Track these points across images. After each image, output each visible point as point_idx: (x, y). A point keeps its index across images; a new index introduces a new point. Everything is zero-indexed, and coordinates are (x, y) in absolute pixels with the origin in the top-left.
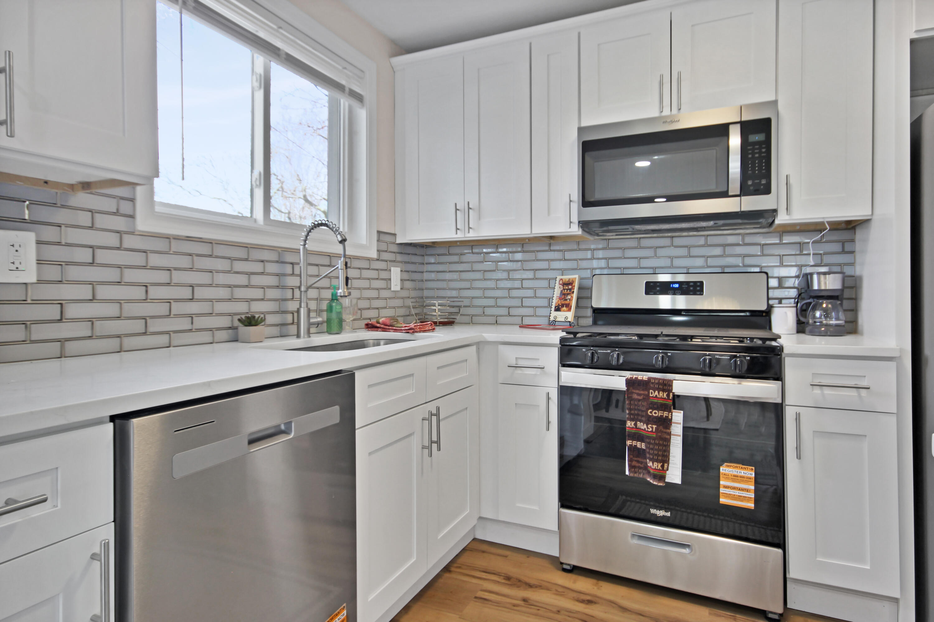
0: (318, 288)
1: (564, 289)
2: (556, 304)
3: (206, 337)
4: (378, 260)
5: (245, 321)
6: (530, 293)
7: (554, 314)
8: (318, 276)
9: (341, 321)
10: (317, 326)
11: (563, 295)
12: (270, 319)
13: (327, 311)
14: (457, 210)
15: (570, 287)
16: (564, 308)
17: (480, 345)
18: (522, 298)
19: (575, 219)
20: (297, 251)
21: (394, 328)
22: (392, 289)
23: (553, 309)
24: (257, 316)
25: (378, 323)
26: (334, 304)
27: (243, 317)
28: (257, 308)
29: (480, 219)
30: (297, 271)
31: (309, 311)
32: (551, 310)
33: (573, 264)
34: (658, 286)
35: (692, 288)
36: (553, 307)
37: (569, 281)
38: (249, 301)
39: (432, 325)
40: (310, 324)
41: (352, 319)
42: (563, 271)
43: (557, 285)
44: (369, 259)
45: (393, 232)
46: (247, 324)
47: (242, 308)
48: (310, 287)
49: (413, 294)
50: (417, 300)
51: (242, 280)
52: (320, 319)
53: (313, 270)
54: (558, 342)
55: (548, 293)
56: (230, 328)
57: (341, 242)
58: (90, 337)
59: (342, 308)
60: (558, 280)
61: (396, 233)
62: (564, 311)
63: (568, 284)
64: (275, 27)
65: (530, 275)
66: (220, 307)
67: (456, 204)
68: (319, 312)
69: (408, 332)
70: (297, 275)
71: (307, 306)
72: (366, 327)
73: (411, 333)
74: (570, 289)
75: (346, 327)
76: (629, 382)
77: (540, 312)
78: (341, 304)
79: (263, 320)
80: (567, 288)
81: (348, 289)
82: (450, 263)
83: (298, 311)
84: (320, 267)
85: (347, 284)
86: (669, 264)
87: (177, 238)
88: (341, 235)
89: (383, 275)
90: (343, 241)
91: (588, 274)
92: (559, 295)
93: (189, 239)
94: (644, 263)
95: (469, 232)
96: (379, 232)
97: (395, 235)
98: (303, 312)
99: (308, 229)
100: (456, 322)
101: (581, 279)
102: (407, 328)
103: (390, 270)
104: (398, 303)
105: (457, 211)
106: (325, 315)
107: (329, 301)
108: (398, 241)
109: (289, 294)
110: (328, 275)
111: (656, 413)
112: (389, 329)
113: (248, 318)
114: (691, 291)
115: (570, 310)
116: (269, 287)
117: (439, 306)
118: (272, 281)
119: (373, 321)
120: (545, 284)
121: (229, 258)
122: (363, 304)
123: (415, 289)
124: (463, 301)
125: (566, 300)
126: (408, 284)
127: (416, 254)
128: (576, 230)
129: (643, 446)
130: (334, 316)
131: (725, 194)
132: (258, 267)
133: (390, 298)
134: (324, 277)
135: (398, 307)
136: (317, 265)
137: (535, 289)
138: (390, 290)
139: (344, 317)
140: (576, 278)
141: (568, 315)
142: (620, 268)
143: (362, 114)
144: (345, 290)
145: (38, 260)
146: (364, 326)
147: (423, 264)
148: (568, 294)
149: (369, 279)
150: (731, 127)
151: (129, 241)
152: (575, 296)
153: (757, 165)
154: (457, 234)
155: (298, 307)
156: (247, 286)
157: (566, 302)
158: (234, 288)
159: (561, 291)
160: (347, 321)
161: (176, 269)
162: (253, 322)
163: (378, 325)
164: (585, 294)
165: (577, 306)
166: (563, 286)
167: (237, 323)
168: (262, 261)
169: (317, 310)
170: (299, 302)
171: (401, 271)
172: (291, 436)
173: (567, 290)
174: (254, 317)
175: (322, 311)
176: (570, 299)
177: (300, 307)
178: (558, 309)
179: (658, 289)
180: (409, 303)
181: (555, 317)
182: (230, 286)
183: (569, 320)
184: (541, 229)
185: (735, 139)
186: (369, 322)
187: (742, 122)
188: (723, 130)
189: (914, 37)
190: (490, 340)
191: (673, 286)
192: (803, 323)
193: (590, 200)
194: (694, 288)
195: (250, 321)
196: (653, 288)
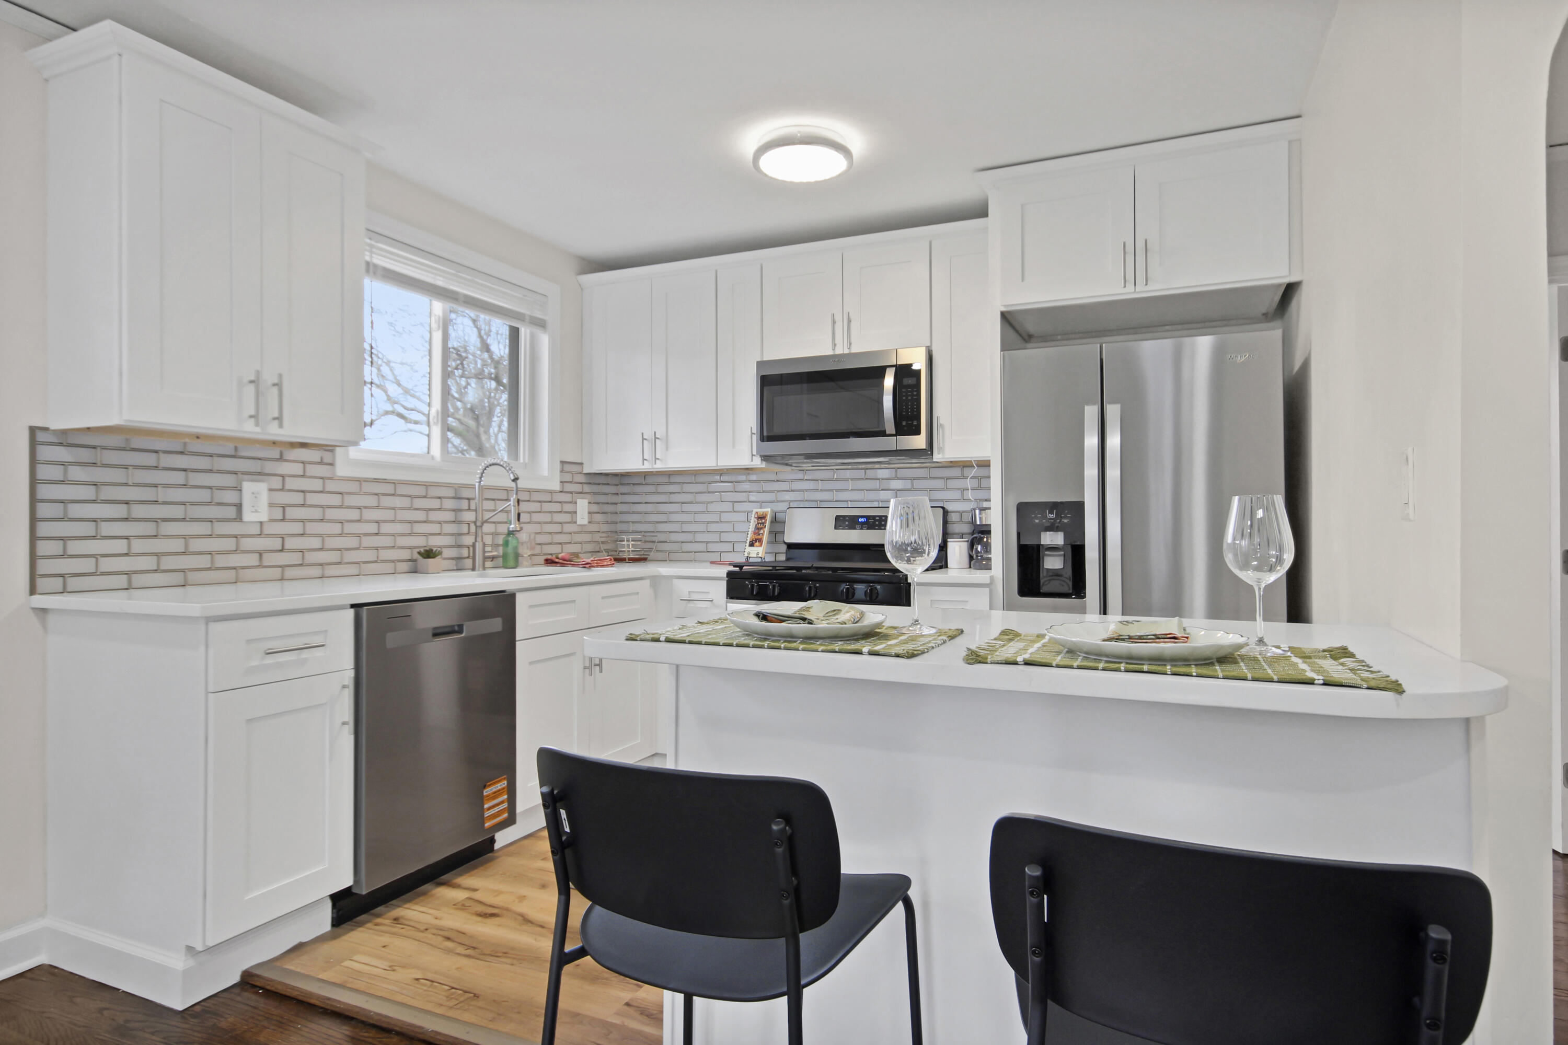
0: (494, 523)
1: (758, 523)
2: (750, 539)
3: (389, 567)
4: (561, 492)
5: (423, 553)
7: (748, 549)
8: (494, 510)
9: (517, 556)
10: (491, 559)
11: (758, 529)
12: (447, 553)
13: (502, 545)
14: (643, 439)
15: (763, 521)
16: (757, 544)
17: (655, 580)
19: (757, 452)
20: (473, 487)
21: (572, 563)
22: (578, 523)
23: (748, 544)
24: (434, 549)
25: (557, 558)
26: (510, 539)
27: (422, 550)
28: (435, 542)
29: (667, 449)
30: (473, 507)
31: (484, 545)
32: (746, 546)
33: (762, 497)
34: (847, 521)
35: (877, 523)
36: (748, 542)
37: (763, 514)
38: (427, 535)
39: (611, 560)
40: (485, 558)
41: (530, 553)
42: (761, 504)
43: (753, 519)
44: (551, 492)
45: (579, 461)
46: (425, 556)
47: (420, 542)
48: (486, 521)
49: (605, 528)
50: (609, 534)
51: (421, 516)
52: (495, 553)
53: (488, 505)
54: (726, 575)
55: (744, 527)
56: (410, 560)
57: (513, 480)
58: (301, 565)
59: (518, 542)
60: (754, 513)
61: (583, 462)
62: (757, 546)
63: (761, 518)
64: (454, 272)
65: (728, 507)
66: (403, 541)
67: (643, 434)
68: (495, 546)
69: (585, 567)
70: (473, 510)
71: (482, 540)
72: (546, 562)
73: (587, 568)
74: (763, 523)
75: (524, 561)
78: (517, 539)
79: (440, 553)
80: (761, 522)
81: (519, 524)
82: (646, 494)
83: (474, 546)
84: (497, 502)
85: (519, 519)
86: (861, 497)
87: (367, 480)
88: (513, 474)
89: (568, 508)
90: (515, 480)
91: (782, 507)
92: (753, 530)
93: (376, 480)
95: (655, 464)
96: (563, 463)
97: (581, 464)
98: (479, 546)
99: (484, 467)
100: (648, 559)
101: (774, 512)
102: (584, 563)
103: (576, 503)
104: (586, 537)
105: (644, 441)
106: (501, 549)
107: (504, 536)
108: (585, 471)
109: (465, 530)
110: (505, 510)
112: (567, 564)
113: (426, 551)
114: (877, 525)
115: (761, 545)
116: (446, 522)
117: (632, 541)
118: (449, 516)
119: (553, 558)
120: (742, 517)
121: (410, 496)
122: (541, 539)
123: (607, 523)
124: (656, 536)
125: (759, 534)
126: (599, 518)
127: (608, 484)
128: (757, 462)
130: (510, 550)
131: (882, 434)
132: (435, 504)
133: (575, 533)
134: (500, 511)
135: (586, 542)
136: (493, 500)
137: (733, 523)
138: (575, 524)
139: (521, 551)
140: (768, 512)
141: (759, 552)
142: (816, 501)
143: (544, 340)
144: (517, 525)
145: (270, 504)
146: (543, 562)
147: (617, 494)
148: (761, 528)
149: (550, 512)
150: (888, 370)
151: (330, 486)
152: (767, 530)
153: (910, 407)
154: (643, 464)
155: (474, 541)
156: (425, 522)
157: (759, 537)
158: (414, 524)
159: (756, 526)
160: (525, 555)
161: (366, 507)
162: (432, 555)
163: (557, 560)
164: (778, 528)
165: (770, 542)
166: (758, 520)
167: (416, 556)
168: (440, 498)
169: (492, 545)
170: (474, 536)
171: (590, 503)
172: (463, 635)
173: (761, 523)
174: (432, 550)
175: (498, 545)
176: (762, 534)
177: (476, 541)
178: (752, 545)
179: (847, 523)
180: (597, 537)
181: (749, 553)
182: (410, 522)
183: (761, 555)
184: (726, 462)
185: (889, 381)
186: (549, 557)
187: (895, 366)
188: (880, 372)
189: (1003, 309)
190: (664, 574)
191: (860, 520)
192: (971, 558)
193: (768, 434)
194: (878, 523)
195: (429, 554)
196: (842, 522)
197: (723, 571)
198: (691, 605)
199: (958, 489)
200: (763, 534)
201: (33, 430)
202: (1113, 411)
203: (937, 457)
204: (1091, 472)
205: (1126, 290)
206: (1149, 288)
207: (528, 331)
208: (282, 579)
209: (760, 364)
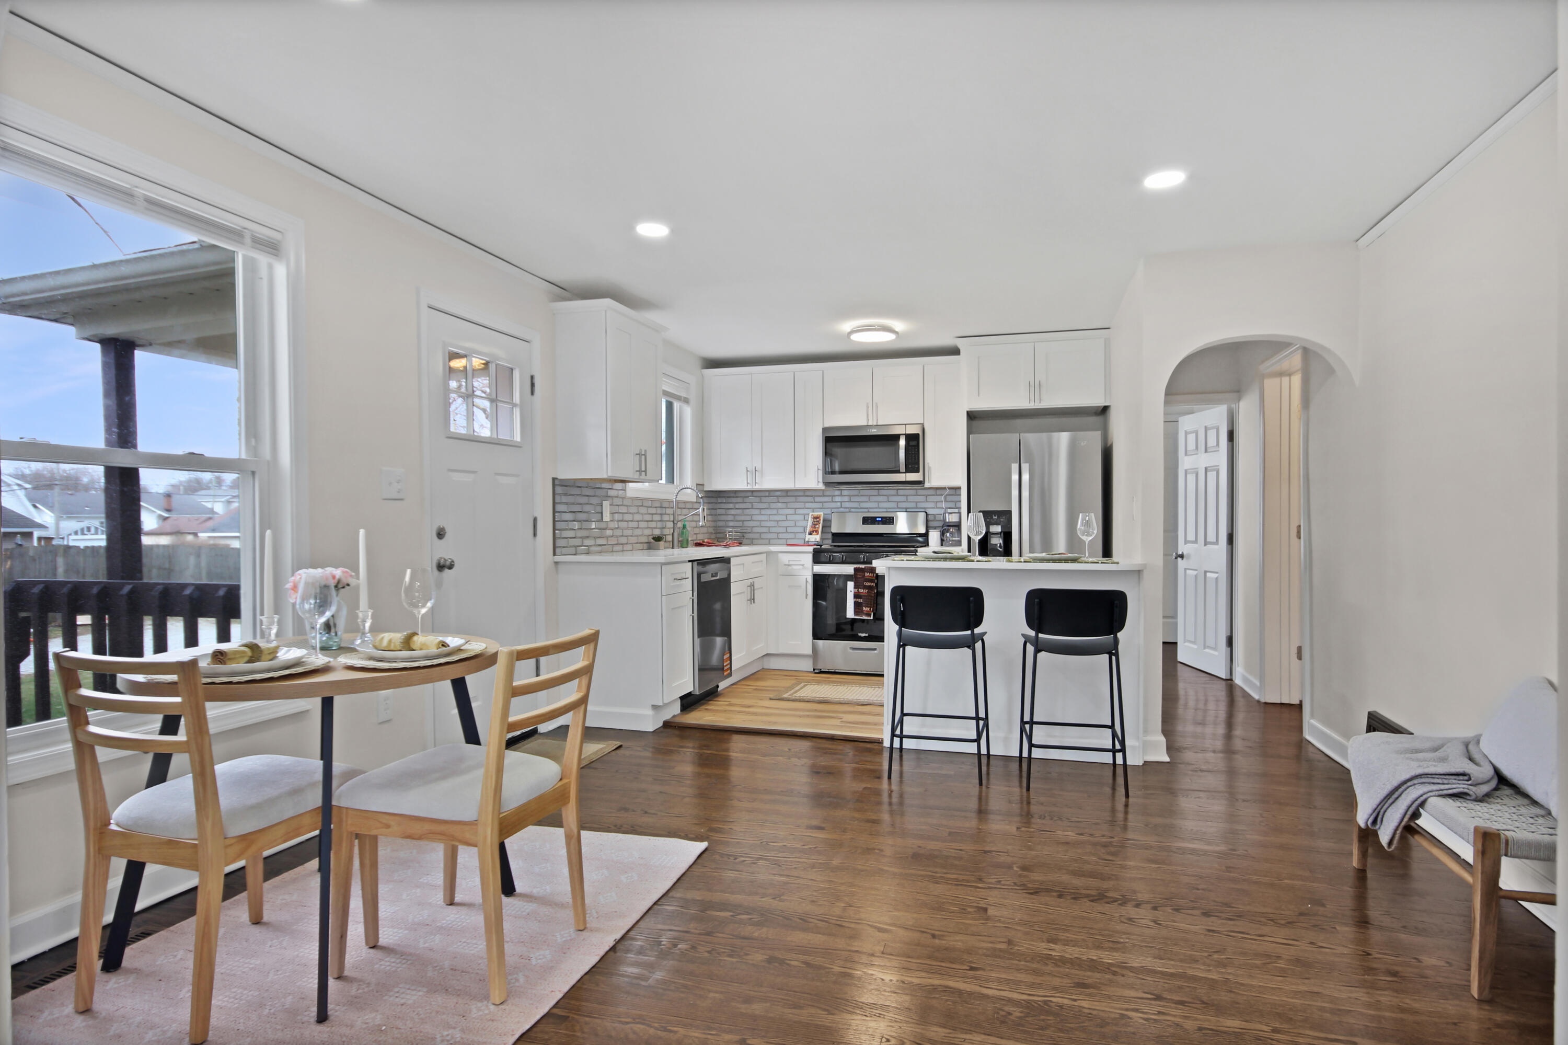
1: (814, 521)
2: (809, 530)
4: (696, 502)
5: (655, 539)
6: (792, 524)
7: (808, 536)
9: (688, 541)
11: (814, 525)
13: (682, 534)
14: (748, 471)
15: (818, 519)
16: (815, 533)
17: (768, 553)
18: (787, 527)
19: (821, 480)
21: (716, 545)
23: (807, 533)
25: (704, 542)
26: (684, 530)
27: (654, 536)
28: (655, 533)
29: (763, 477)
33: (820, 505)
34: (871, 519)
42: (813, 509)
43: (810, 519)
44: (692, 503)
45: (702, 483)
48: (677, 521)
49: (712, 524)
50: (714, 528)
54: (812, 550)
55: (803, 524)
56: (648, 542)
60: (810, 515)
61: (708, 484)
62: (814, 535)
63: (818, 517)
65: (792, 511)
67: (747, 466)
72: (697, 544)
74: (818, 521)
76: (856, 569)
77: (799, 536)
78: (688, 531)
83: (673, 534)
86: (877, 506)
91: (828, 511)
92: (810, 525)
94: (863, 505)
95: (754, 485)
96: (697, 484)
97: (703, 485)
99: (679, 490)
101: (824, 514)
102: (724, 544)
108: (706, 489)
111: (868, 584)
112: (713, 545)
115: (818, 534)
116: (658, 521)
118: (659, 518)
119: (701, 541)
120: (802, 517)
121: (647, 507)
123: (713, 521)
124: (744, 529)
125: (816, 527)
126: (709, 518)
127: (712, 497)
128: (821, 486)
129: (862, 601)
130: (685, 537)
131: (898, 472)
132: (654, 510)
133: (701, 527)
136: (680, 509)
137: (795, 521)
140: (821, 514)
141: (816, 538)
142: (848, 508)
143: (690, 411)
145: (610, 512)
147: (720, 504)
148: (817, 524)
150: (901, 436)
151: (625, 502)
152: (821, 525)
153: (913, 457)
154: (747, 486)
156: (651, 520)
157: (816, 529)
158: (653, 522)
159: (812, 522)
162: (660, 539)
164: (828, 524)
165: (822, 532)
166: (814, 519)
168: (656, 507)
170: (674, 529)
171: (706, 509)
172: (718, 578)
173: (816, 521)
177: (674, 532)
178: (810, 534)
179: (870, 521)
181: (809, 539)
182: (647, 521)
183: (818, 540)
184: (800, 485)
185: (902, 442)
186: (698, 542)
187: (906, 434)
188: (896, 438)
189: (968, 410)
190: (773, 550)
191: (877, 519)
192: (942, 540)
193: (828, 471)
194: (889, 521)
195: (658, 539)
196: (866, 521)
197: (811, 549)
198: (790, 568)
199: (934, 502)
200: (818, 528)
201: (554, 479)
202: (1025, 467)
203: (927, 485)
204: (1015, 493)
205: (1030, 405)
206: (1041, 404)
207: (678, 405)
208: (613, 551)
209: (825, 430)
